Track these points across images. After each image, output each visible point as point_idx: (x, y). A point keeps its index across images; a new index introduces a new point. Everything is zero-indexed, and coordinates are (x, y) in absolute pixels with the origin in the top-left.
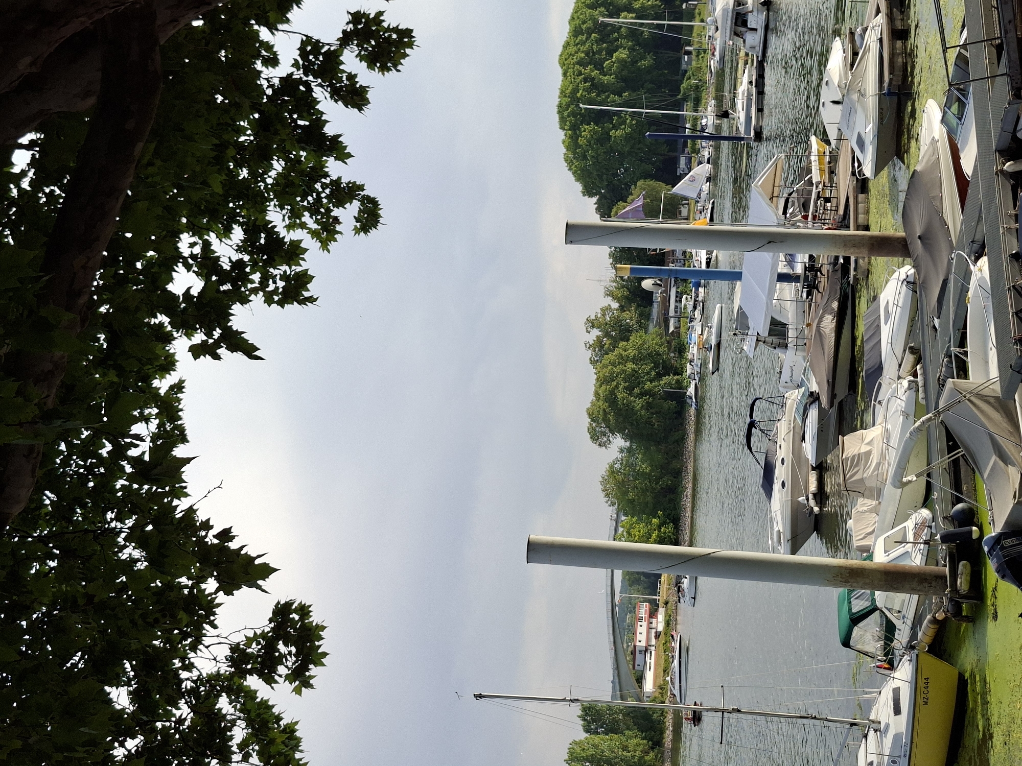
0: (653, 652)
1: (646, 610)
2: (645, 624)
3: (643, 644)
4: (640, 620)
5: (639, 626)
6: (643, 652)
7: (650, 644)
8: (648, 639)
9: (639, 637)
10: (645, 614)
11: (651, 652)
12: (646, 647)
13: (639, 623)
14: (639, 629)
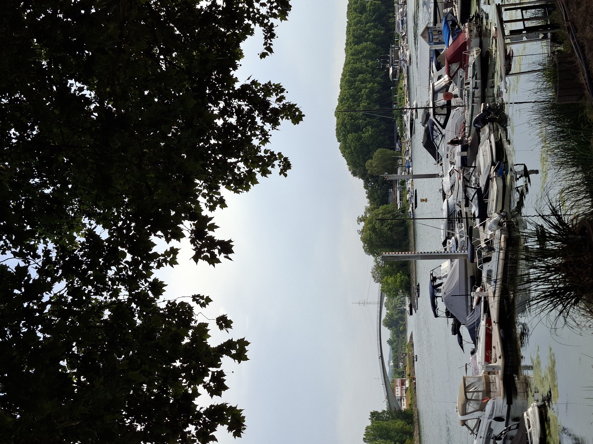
0: (405, 399)
1: (399, 382)
2: (399, 388)
3: (399, 395)
4: (397, 386)
5: (396, 389)
6: (400, 400)
7: (403, 396)
8: (401, 393)
9: (397, 393)
10: (399, 383)
11: (404, 400)
12: (401, 397)
13: (396, 388)
14: (397, 390)
